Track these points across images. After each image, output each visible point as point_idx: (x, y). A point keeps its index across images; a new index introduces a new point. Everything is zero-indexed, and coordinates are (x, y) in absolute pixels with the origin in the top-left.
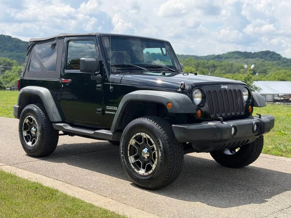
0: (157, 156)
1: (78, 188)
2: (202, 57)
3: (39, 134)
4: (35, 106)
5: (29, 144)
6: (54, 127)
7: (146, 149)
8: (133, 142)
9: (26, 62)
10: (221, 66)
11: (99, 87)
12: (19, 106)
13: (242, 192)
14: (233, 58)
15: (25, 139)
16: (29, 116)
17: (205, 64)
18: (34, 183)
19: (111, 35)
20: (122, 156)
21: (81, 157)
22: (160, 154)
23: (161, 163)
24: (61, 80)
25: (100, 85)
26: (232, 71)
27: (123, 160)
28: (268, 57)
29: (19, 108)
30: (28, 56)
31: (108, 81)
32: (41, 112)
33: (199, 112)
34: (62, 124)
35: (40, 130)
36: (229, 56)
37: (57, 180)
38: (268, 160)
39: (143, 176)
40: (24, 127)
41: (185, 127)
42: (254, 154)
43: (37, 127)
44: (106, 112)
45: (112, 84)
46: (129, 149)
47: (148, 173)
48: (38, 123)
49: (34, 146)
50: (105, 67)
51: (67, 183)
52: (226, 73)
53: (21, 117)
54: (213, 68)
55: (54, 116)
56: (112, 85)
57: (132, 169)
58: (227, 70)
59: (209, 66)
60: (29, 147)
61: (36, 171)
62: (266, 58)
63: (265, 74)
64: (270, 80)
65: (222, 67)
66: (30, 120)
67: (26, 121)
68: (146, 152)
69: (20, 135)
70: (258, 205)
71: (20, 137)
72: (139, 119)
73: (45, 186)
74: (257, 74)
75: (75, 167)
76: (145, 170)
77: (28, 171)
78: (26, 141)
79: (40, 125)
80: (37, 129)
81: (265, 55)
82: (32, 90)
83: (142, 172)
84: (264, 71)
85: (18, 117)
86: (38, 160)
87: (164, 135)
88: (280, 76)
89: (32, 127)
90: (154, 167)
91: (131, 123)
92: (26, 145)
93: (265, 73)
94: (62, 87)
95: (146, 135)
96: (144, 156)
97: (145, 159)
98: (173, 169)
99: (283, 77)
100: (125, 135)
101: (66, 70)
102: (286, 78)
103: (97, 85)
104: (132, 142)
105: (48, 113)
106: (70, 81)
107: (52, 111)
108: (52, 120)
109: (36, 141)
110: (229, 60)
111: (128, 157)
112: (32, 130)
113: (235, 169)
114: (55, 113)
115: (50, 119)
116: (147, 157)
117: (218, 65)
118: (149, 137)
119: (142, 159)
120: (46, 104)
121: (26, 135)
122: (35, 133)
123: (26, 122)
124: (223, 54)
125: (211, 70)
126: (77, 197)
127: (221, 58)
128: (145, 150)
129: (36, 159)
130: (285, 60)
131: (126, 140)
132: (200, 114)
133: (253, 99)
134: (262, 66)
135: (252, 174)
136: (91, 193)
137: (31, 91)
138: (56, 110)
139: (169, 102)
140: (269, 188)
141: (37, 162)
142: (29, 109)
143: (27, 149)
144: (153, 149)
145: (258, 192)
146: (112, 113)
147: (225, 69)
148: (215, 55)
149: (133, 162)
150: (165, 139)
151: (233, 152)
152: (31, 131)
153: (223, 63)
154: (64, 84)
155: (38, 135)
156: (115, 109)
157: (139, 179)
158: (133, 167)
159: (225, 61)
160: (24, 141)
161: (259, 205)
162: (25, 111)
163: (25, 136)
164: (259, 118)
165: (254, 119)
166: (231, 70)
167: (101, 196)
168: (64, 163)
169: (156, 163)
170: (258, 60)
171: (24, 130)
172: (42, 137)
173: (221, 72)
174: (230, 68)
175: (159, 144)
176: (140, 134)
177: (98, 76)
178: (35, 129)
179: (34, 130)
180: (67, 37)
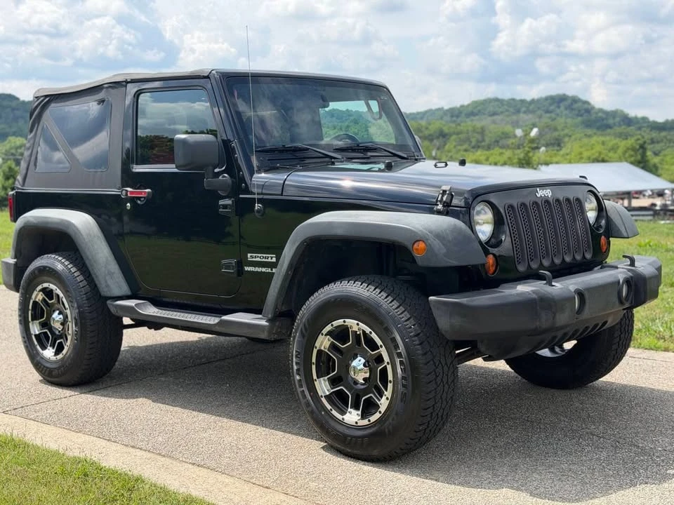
0: (390, 377)
1: (190, 466)
2: (414, 114)
3: (72, 328)
4: (60, 258)
5: (49, 353)
6: (113, 310)
7: (359, 358)
8: (323, 342)
9: (28, 149)
10: (458, 134)
11: (225, 207)
12: (15, 260)
13: (605, 454)
14: (484, 114)
15: (36, 343)
16: (46, 285)
17: (422, 132)
18: (77, 461)
19: (251, 73)
20: (298, 377)
21: (181, 380)
22: (399, 371)
23: (404, 395)
24: (124, 192)
25: (228, 202)
26: (483, 144)
27: (299, 390)
28: (562, 108)
29: (16, 264)
30: (32, 134)
31: (247, 191)
32: (76, 274)
33: (491, 259)
34: (131, 303)
35: (75, 318)
36: (475, 111)
37: (133, 447)
38: (637, 364)
39: (356, 427)
40: (33, 312)
41: (463, 300)
42: (614, 352)
43: (68, 312)
44: (247, 269)
45: (261, 197)
46: (314, 360)
47: (369, 421)
48: (70, 302)
49: (63, 358)
50: (239, 155)
51: (160, 454)
52: (472, 150)
53: (23, 289)
54: (441, 138)
55: (110, 282)
56: (260, 201)
57: (324, 411)
58: (471, 142)
59: (430, 135)
60: (48, 361)
61: (75, 424)
62: (558, 111)
63: (558, 148)
64: (570, 162)
65: (460, 136)
66: (48, 293)
67: (38, 296)
68: (362, 366)
69: (22, 333)
70: (654, 489)
71: (24, 338)
72: (338, 283)
73: (107, 467)
74: (543, 149)
75: (171, 408)
76: (360, 412)
77: (55, 425)
78: (38, 347)
79: (76, 305)
80: (67, 317)
81: (556, 104)
82: (50, 220)
83: (352, 417)
84: (557, 142)
85: (16, 287)
86: (73, 393)
87: (408, 322)
88: (594, 151)
89: (54, 311)
90: (384, 403)
91: (316, 294)
92: (38, 358)
93: (559, 145)
94: (129, 208)
95: (360, 323)
96: (357, 378)
97: (357, 384)
98: (433, 409)
99: (600, 153)
100: (305, 325)
101: (137, 164)
102: (607, 155)
103: (221, 202)
104: (321, 345)
105: (93, 276)
106: (149, 192)
107: (103, 269)
108: (105, 292)
109: (66, 347)
110: (474, 118)
111: (313, 381)
112: (54, 319)
113: (568, 393)
114: (111, 274)
115: (101, 290)
116: (364, 379)
117: (452, 130)
118: (368, 330)
119: (351, 385)
120: (88, 253)
121: (37, 333)
122: (61, 327)
123: (37, 300)
124: (462, 106)
125: (438, 144)
126: (194, 493)
127: (458, 116)
128: (358, 363)
129: (67, 392)
130: (600, 114)
131: (306, 338)
132: (492, 266)
133: (609, 220)
134: (550, 129)
135: (612, 403)
136: (227, 480)
137: (47, 223)
138: (114, 267)
139: (418, 241)
140: (667, 440)
141: (72, 399)
142: (45, 267)
143: (44, 366)
144: (379, 359)
145: (643, 452)
146: (264, 270)
147: (468, 140)
148: (443, 108)
149: (328, 393)
150: (412, 334)
151: (557, 349)
152: (52, 323)
153: (463, 127)
154: (133, 200)
155: (70, 332)
156: (269, 260)
157: (345, 436)
158: (329, 407)
159: (465, 122)
160: (35, 346)
161: (657, 489)
162: (33, 272)
163: (35, 335)
164: (630, 265)
165: (619, 270)
166: (481, 142)
167: (256, 489)
168: (140, 400)
169: (388, 393)
170: (540, 117)
171: (32, 320)
172: (81, 336)
173: (459, 147)
174: (479, 137)
175: (397, 347)
176: (344, 322)
177: (220, 178)
178: (61, 316)
179: (57, 319)
180: (133, 81)
